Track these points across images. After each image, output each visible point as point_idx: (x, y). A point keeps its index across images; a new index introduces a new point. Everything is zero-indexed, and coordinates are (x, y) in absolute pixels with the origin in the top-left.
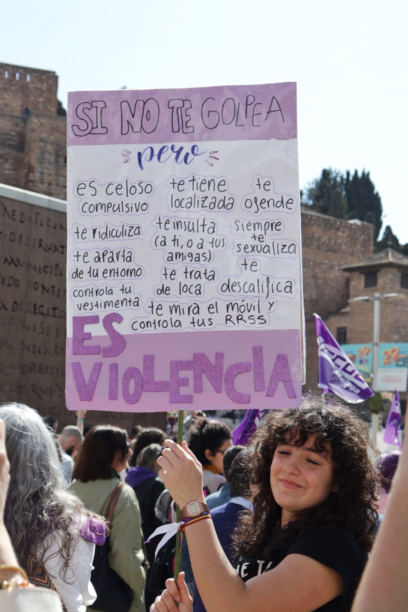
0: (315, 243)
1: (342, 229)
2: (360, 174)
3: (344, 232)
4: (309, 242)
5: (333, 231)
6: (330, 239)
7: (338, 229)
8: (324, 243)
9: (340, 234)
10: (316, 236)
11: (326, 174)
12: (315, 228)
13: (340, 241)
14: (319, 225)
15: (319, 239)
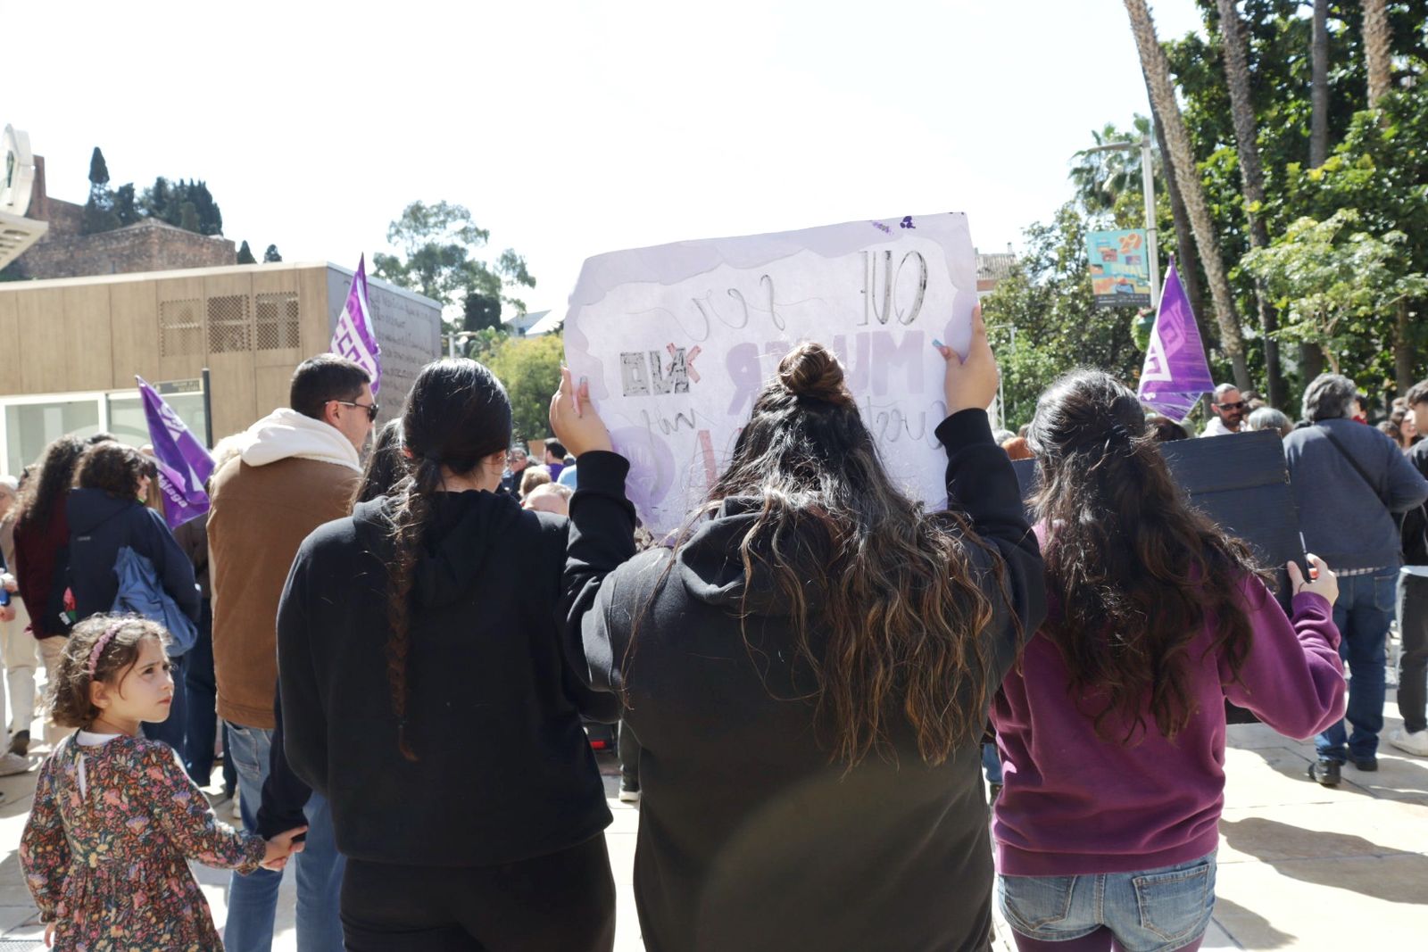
0: (180, 260)
1: (206, 245)
2: (196, 184)
3: (208, 248)
4: (173, 260)
5: (197, 247)
6: (195, 256)
7: (202, 245)
8: (189, 260)
9: (205, 250)
10: (181, 252)
11: (161, 183)
12: (179, 245)
13: (204, 258)
14: (183, 241)
15: (184, 256)
